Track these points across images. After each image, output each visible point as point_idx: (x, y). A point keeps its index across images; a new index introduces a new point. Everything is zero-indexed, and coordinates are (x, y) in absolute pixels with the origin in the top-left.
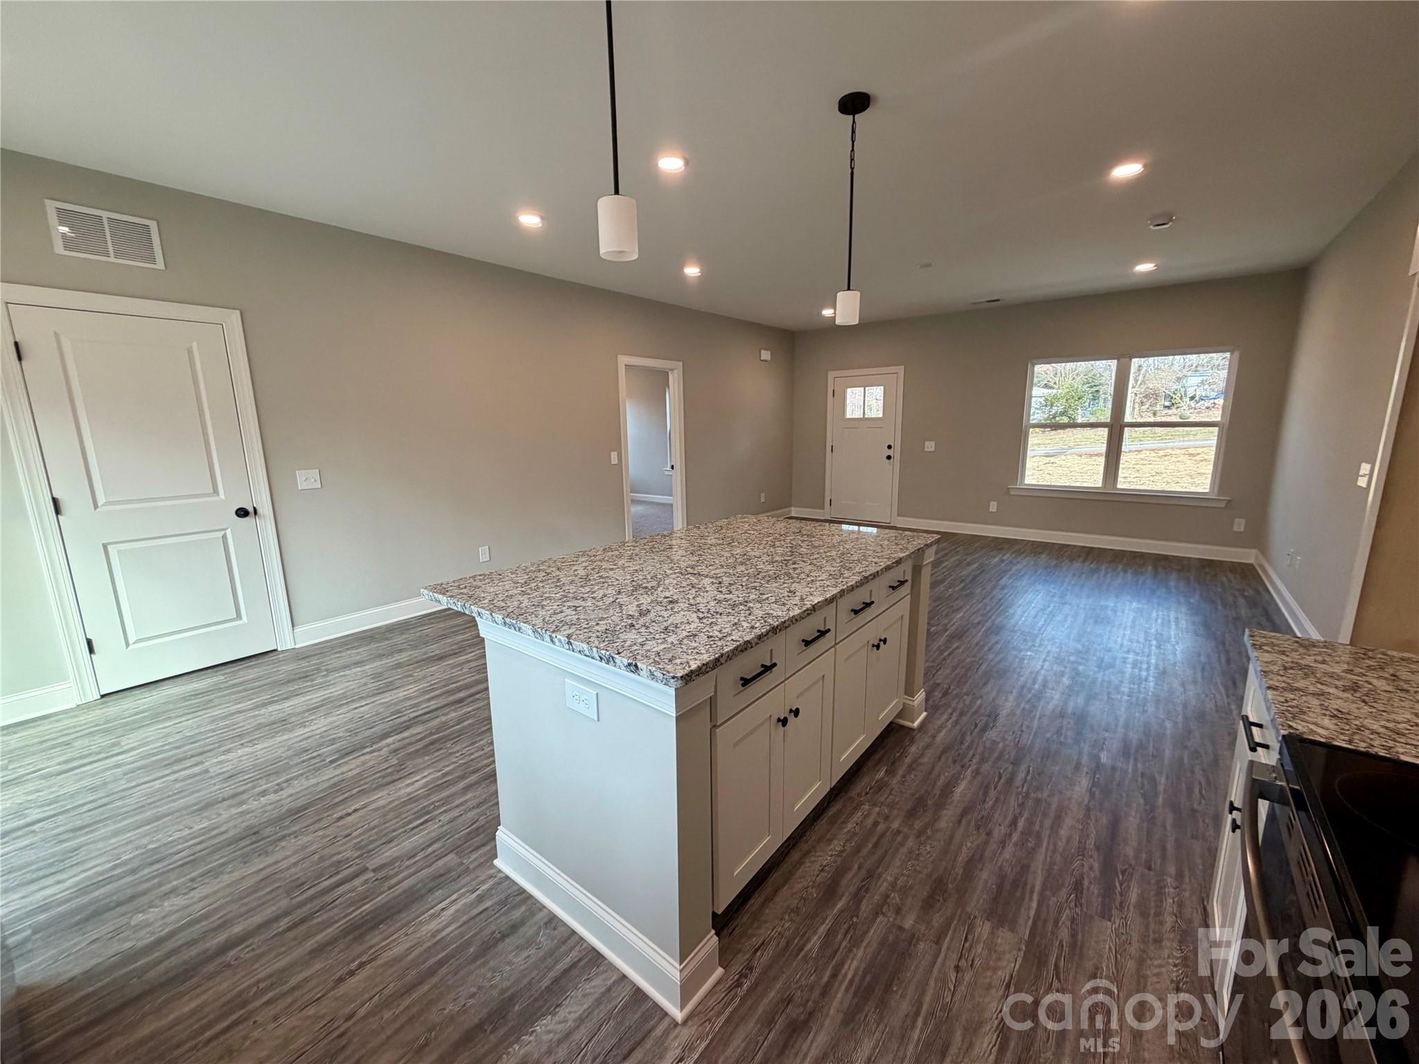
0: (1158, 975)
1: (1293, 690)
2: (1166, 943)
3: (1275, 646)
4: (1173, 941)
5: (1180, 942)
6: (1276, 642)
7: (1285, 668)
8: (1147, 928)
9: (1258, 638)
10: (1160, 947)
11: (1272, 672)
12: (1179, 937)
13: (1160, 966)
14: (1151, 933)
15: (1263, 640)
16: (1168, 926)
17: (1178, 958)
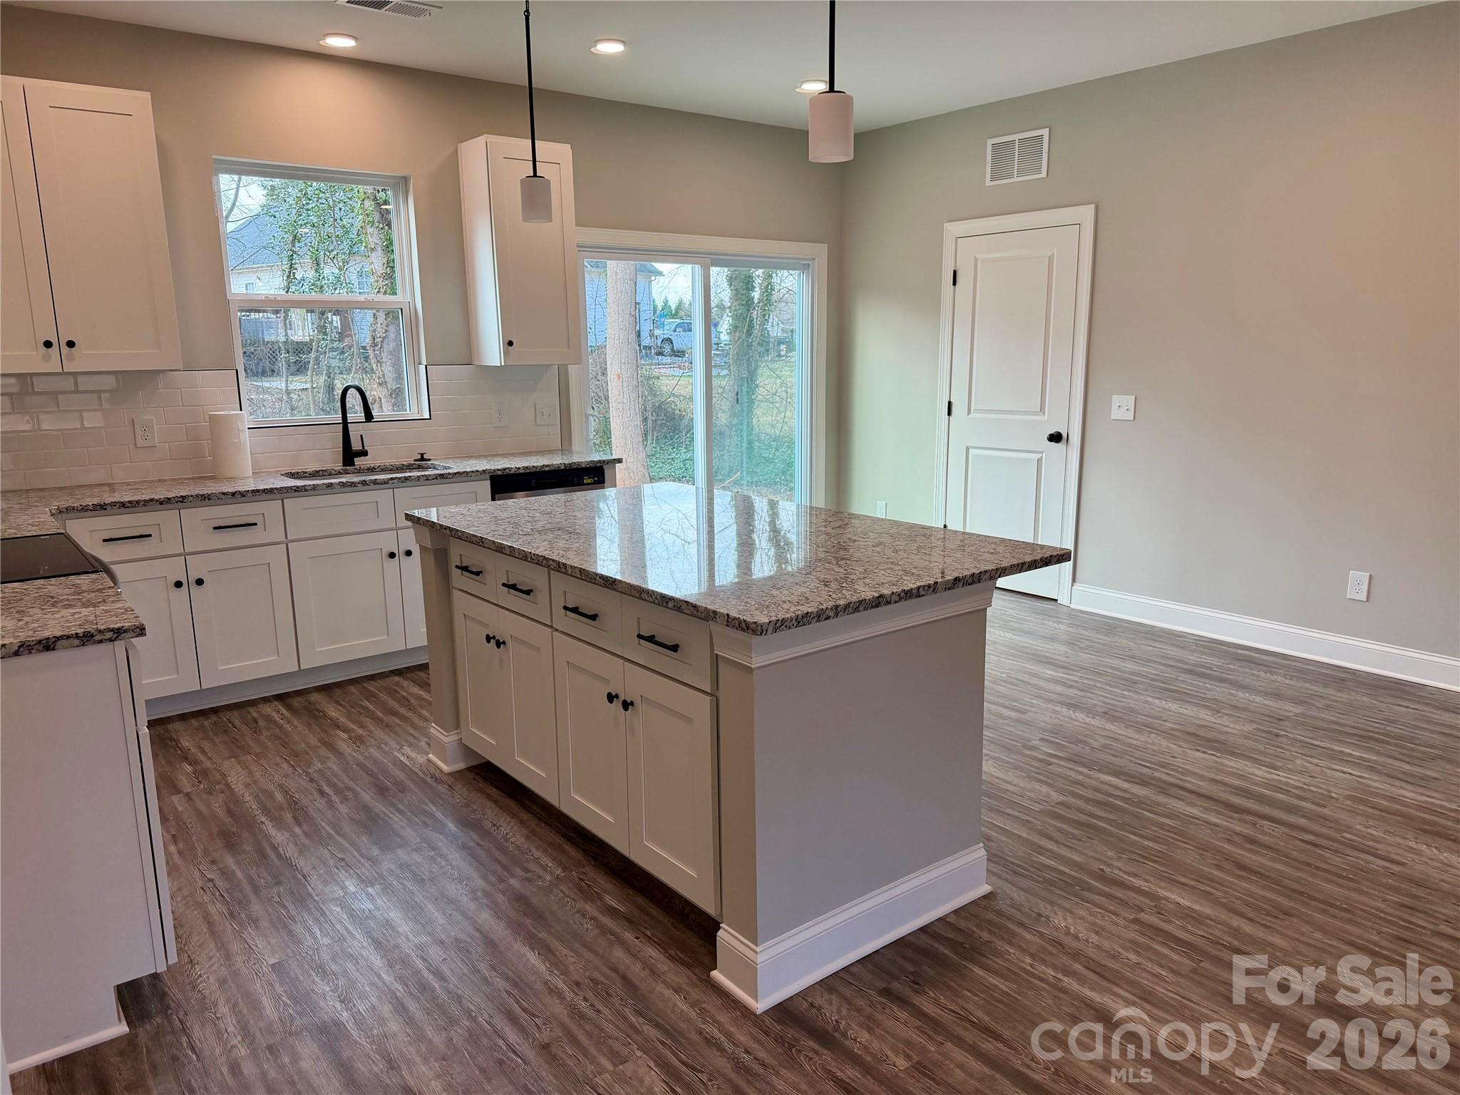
0: (210, 959)
1: (99, 590)
2: (215, 987)
3: (114, 615)
4: (211, 993)
5: (204, 998)
6: (114, 619)
7: (104, 601)
8: (238, 986)
9: (131, 617)
10: (218, 980)
11: (114, 596)
12: (207, 1001)
13: (212, 965)
14: (232, 985)
15: (126, 617)
16: (221, 1002)
17: (201, 982)
